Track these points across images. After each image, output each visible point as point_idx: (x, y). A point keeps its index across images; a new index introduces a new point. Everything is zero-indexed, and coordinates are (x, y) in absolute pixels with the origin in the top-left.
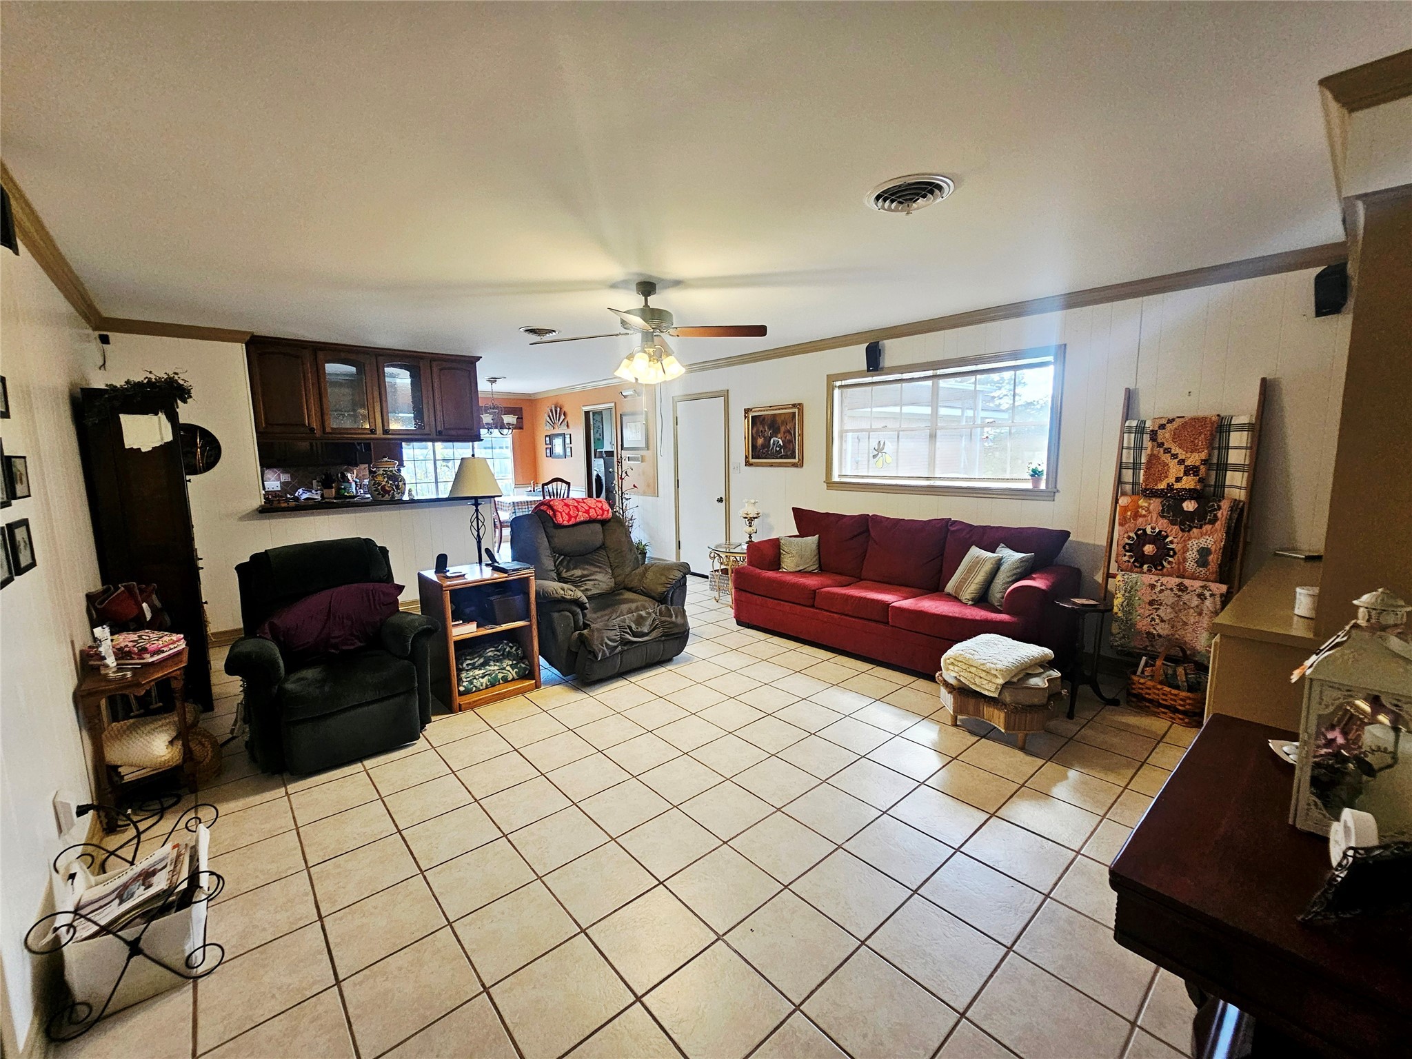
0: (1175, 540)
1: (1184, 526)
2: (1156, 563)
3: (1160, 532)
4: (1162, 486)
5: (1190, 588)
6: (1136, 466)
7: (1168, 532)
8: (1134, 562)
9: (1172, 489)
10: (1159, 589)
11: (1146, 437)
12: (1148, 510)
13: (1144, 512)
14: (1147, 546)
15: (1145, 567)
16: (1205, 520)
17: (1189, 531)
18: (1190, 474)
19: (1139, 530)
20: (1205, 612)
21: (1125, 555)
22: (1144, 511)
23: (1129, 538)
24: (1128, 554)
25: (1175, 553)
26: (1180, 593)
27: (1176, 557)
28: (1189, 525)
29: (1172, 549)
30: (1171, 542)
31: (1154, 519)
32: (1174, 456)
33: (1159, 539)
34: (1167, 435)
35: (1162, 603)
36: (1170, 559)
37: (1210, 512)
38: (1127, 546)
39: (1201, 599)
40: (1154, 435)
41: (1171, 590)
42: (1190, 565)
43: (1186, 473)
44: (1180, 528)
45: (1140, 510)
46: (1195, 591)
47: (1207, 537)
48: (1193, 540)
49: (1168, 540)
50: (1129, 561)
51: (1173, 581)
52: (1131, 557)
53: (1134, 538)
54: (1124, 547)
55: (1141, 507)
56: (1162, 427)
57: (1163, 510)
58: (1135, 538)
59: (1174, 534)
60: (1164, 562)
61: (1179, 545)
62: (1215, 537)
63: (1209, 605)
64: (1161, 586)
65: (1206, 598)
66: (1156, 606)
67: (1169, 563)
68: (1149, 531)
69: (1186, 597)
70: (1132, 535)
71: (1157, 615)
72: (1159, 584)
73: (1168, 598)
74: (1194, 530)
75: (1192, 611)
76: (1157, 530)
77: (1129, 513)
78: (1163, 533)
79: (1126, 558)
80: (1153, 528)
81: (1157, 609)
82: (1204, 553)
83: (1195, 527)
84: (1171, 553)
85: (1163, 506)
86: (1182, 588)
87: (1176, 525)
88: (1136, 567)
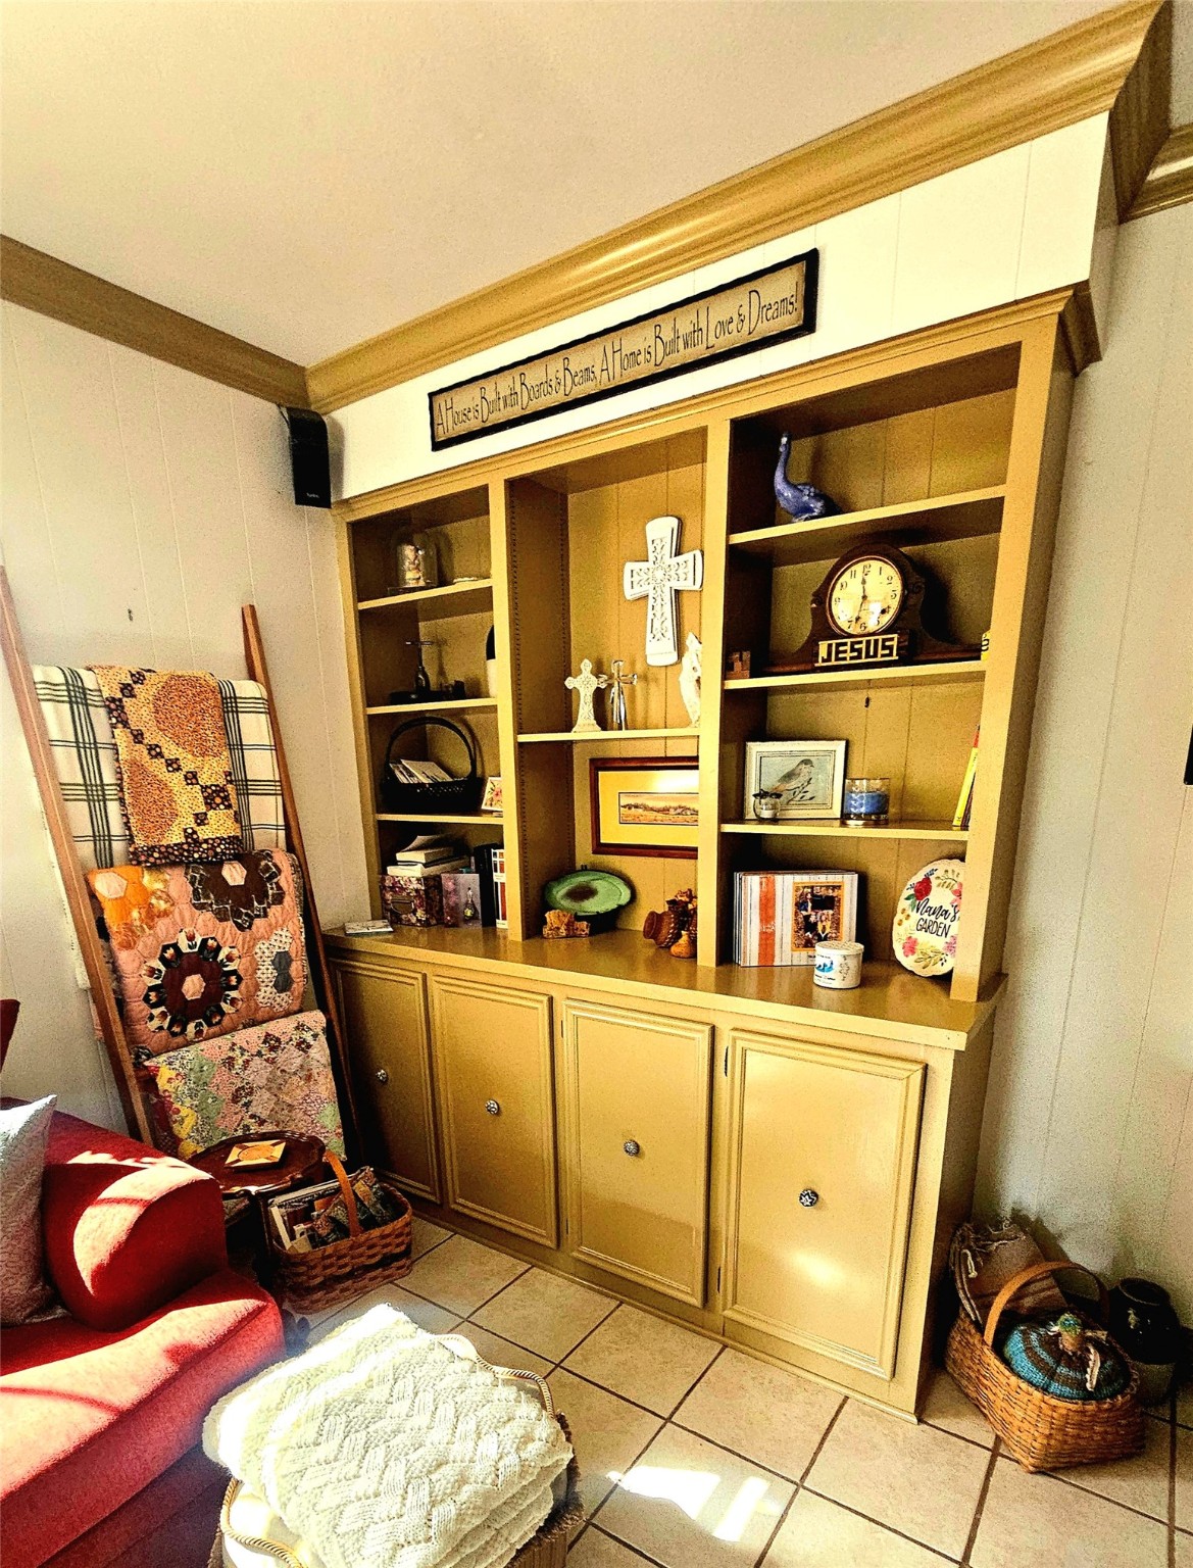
0: (235, 952)
1: (240, 918)
2: (208, 1010)
3: (204, 941)
4: (175, 837)
5: (284, 1039)
6: (94, 794)
7: (219, 938)
8: (170, 1027)
9: (198, 843)
10: (240, 1062)
11: (100, 716)
12: (169, 899)
13: (163, 905)
14: (189, 980)
15: (191, 1028)
16: (268, 898)
17: (250, 927)
18: (218, 805)
19: (165, 948)
20: (315, 1072)
21: (151, 1018)
22: (162, 902)
23: (152, 972)
24: (156, 1012)
25: (240, 979)
26: (273, 1055)
27: (243, 986)
28: (247, 915)
29: (234, 972)
30: (230, 958)
31: (187, 915)
32: (173, 765)
33: (205, 959)
34: (145, 711)
35: (252, 1088)
36: (233, 994)
37: (270, 879)
38: (153, 994)
39: (303, 1050)
40: (115, 708)
41: (259, 1054)
42: (266, 993)
43: (209, 803)
44: (235, 922)
45: (154, 901)
46: (291, 1040)
47: (280, 932)
48: (260, 945)
49: (222, 956)
50: (161, 1028)
51: (252, 1037)
52: (163, 1015)
53: (160, 971)
54: (146, 999)
55: (154, 893)
56: (127, 690)
57: (195, 891)
58: (163, 969)
59: (230, 940)
60: (223, 1004)
61: (244, 960)
62: (290, 929)
63: (317, 1056)
64: (242, 1054)
65: (309, 1046)
66: (244, 1100)
67: (233, 1001)
68: (184, 948)
69: (281, 1057)
70: (157, 964)
71: (253, 1116)
72: (238, 1052)
73: (258, 1073)
74: (257, 921)
75: (295, 1079)
76: (198, 940)
77: (135, 914)
78: (210, 942)
79: (156, 1023)
80: (191, 938)
81: (247, 1105)
82: (282, 961)
83: (258, 916)
84: (233, 980)
85: (192, 884)
86: (273, 1043)
87: (227, 920)
88: (174, 1035)
